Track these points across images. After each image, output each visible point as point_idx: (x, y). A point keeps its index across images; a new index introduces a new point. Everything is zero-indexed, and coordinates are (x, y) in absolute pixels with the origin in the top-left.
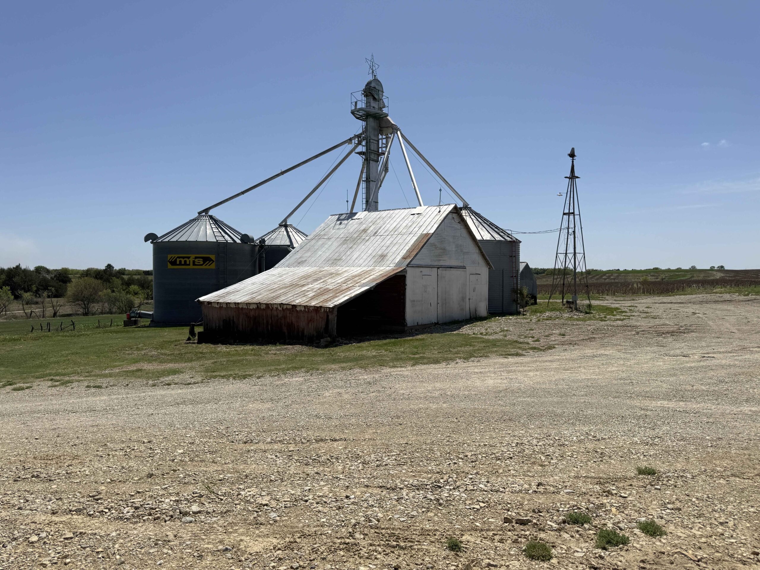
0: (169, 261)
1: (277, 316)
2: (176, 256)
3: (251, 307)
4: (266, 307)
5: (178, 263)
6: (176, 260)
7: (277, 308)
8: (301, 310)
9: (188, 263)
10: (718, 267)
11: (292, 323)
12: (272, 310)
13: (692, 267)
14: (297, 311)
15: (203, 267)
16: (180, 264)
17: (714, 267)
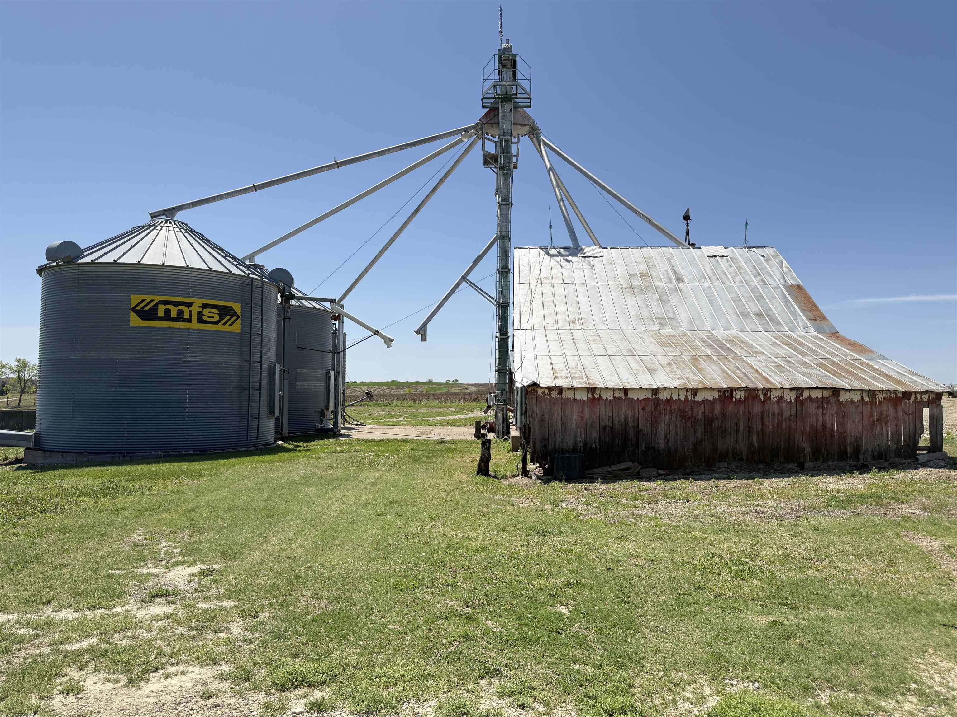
0: (133, 309)
1: (781, 414)
2: (157, 299)
3: (700, 398)
4: (746, 398)
5: (161, 314)
6: (155, 309)
7: (780, 399)
8: (852, 402)
9: (186, 316)
10: (453, 381)
11: (824, 426)
12: (764, 403)
13: (429, 380)
14: (840, 403)
15: (220, 327)
16: (167, 317)
17: (449, 381)
